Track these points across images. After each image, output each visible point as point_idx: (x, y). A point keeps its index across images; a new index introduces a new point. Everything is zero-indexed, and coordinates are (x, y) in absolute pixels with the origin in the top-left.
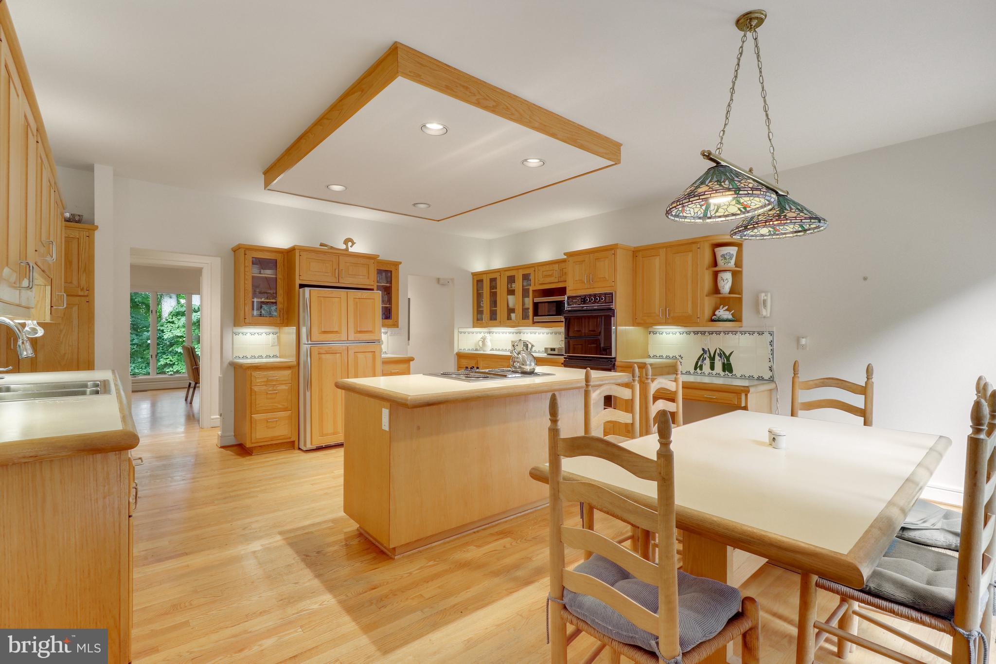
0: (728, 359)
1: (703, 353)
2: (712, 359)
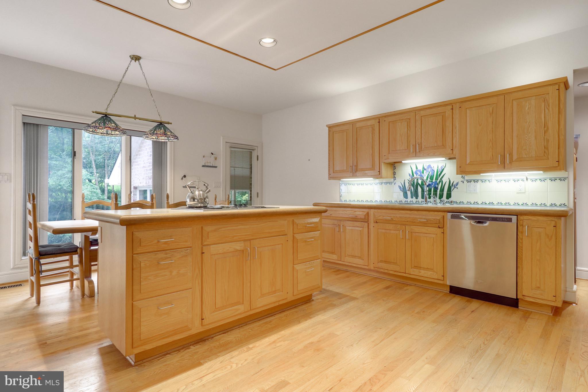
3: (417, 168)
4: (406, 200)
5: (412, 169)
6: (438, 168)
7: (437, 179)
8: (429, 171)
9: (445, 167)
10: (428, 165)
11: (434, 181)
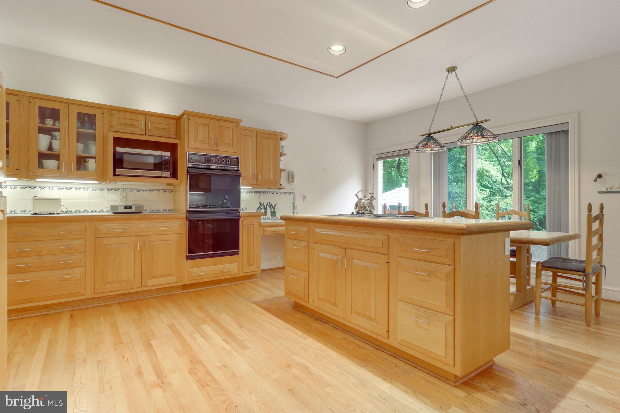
0: (274, 209)
1: (260, 206)
2: (265, 209)
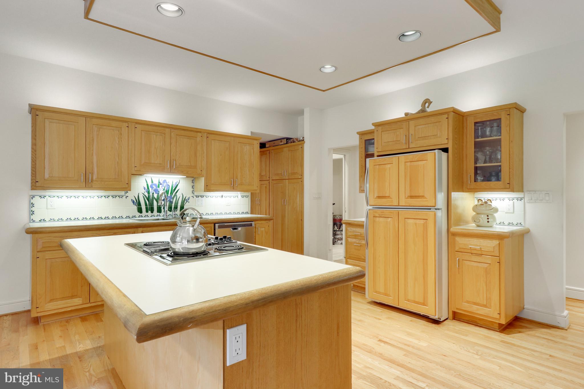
3: (152, 182)
4: (141, 214)
5: (147, 182)
6: (173, 183)
7: (171, 193)
8: (165, 185)
9: (179, 183)
10: (164, 180)
11: (169, 195)
